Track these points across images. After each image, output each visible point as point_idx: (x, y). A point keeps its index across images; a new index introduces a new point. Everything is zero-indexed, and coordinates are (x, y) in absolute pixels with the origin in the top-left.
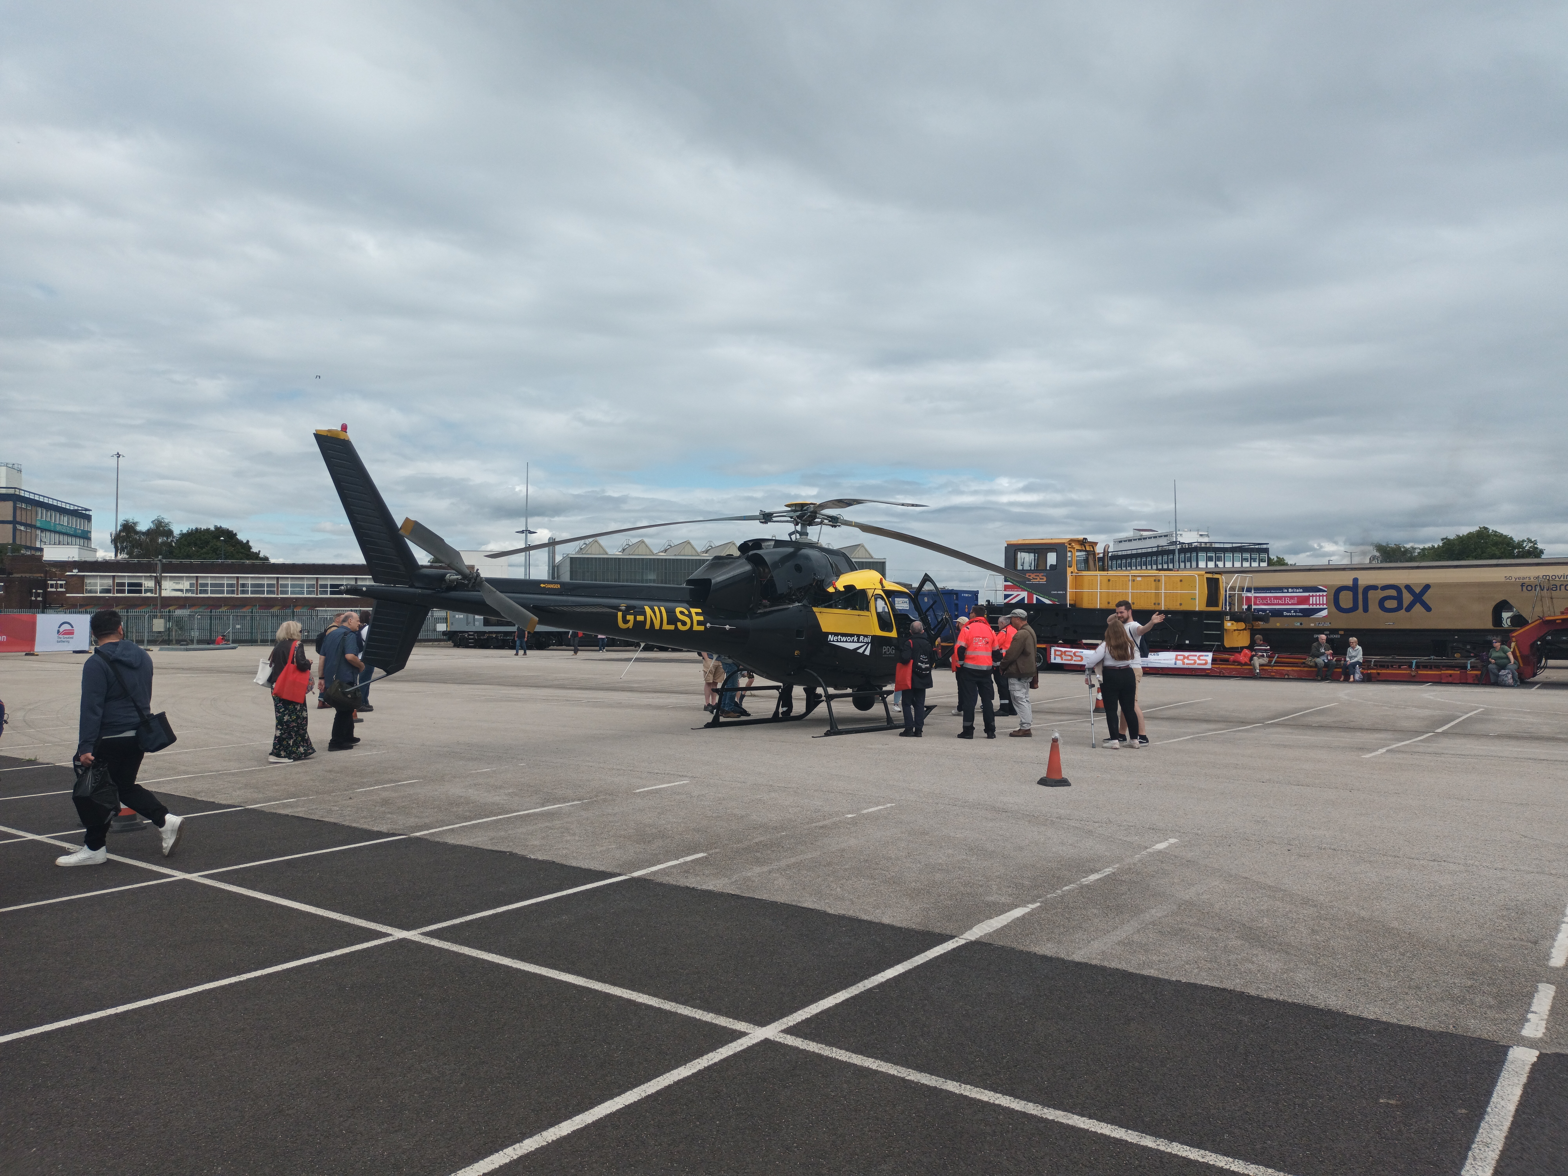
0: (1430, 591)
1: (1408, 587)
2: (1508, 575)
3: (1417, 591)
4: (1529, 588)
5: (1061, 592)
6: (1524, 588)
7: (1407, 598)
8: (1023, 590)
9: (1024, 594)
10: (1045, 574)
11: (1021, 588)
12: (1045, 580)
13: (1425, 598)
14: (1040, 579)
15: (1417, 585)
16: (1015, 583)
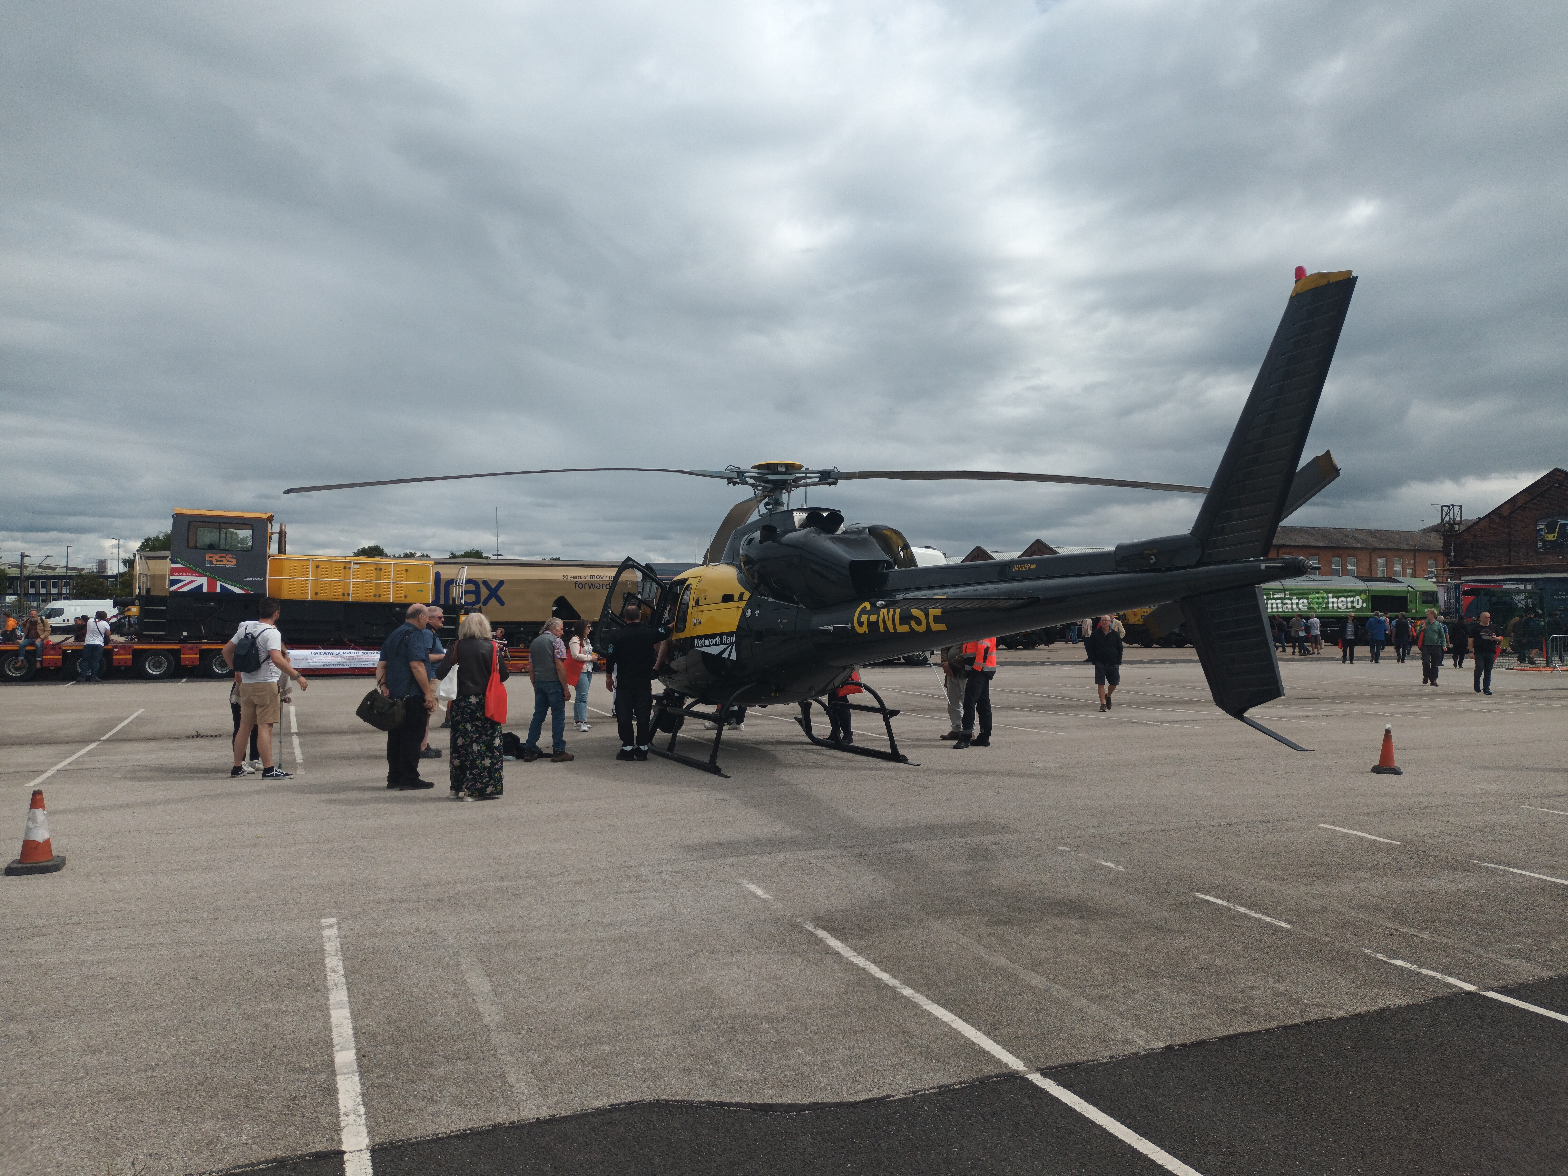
0: (504, 587)
1: (486, 583)
2: (564, 574)
3: (494, 586)
4: (581, 586)
5: (259, 579)
6: (577, 586)
7: (484, 592)
8: (201, 575)
9: (203, 581)
10: (235, 556)
11: (198, 572)
12: (235, 562)
13: (499, 593)
14: (228, 561)
15: (494, 580)
16: (188, 565)
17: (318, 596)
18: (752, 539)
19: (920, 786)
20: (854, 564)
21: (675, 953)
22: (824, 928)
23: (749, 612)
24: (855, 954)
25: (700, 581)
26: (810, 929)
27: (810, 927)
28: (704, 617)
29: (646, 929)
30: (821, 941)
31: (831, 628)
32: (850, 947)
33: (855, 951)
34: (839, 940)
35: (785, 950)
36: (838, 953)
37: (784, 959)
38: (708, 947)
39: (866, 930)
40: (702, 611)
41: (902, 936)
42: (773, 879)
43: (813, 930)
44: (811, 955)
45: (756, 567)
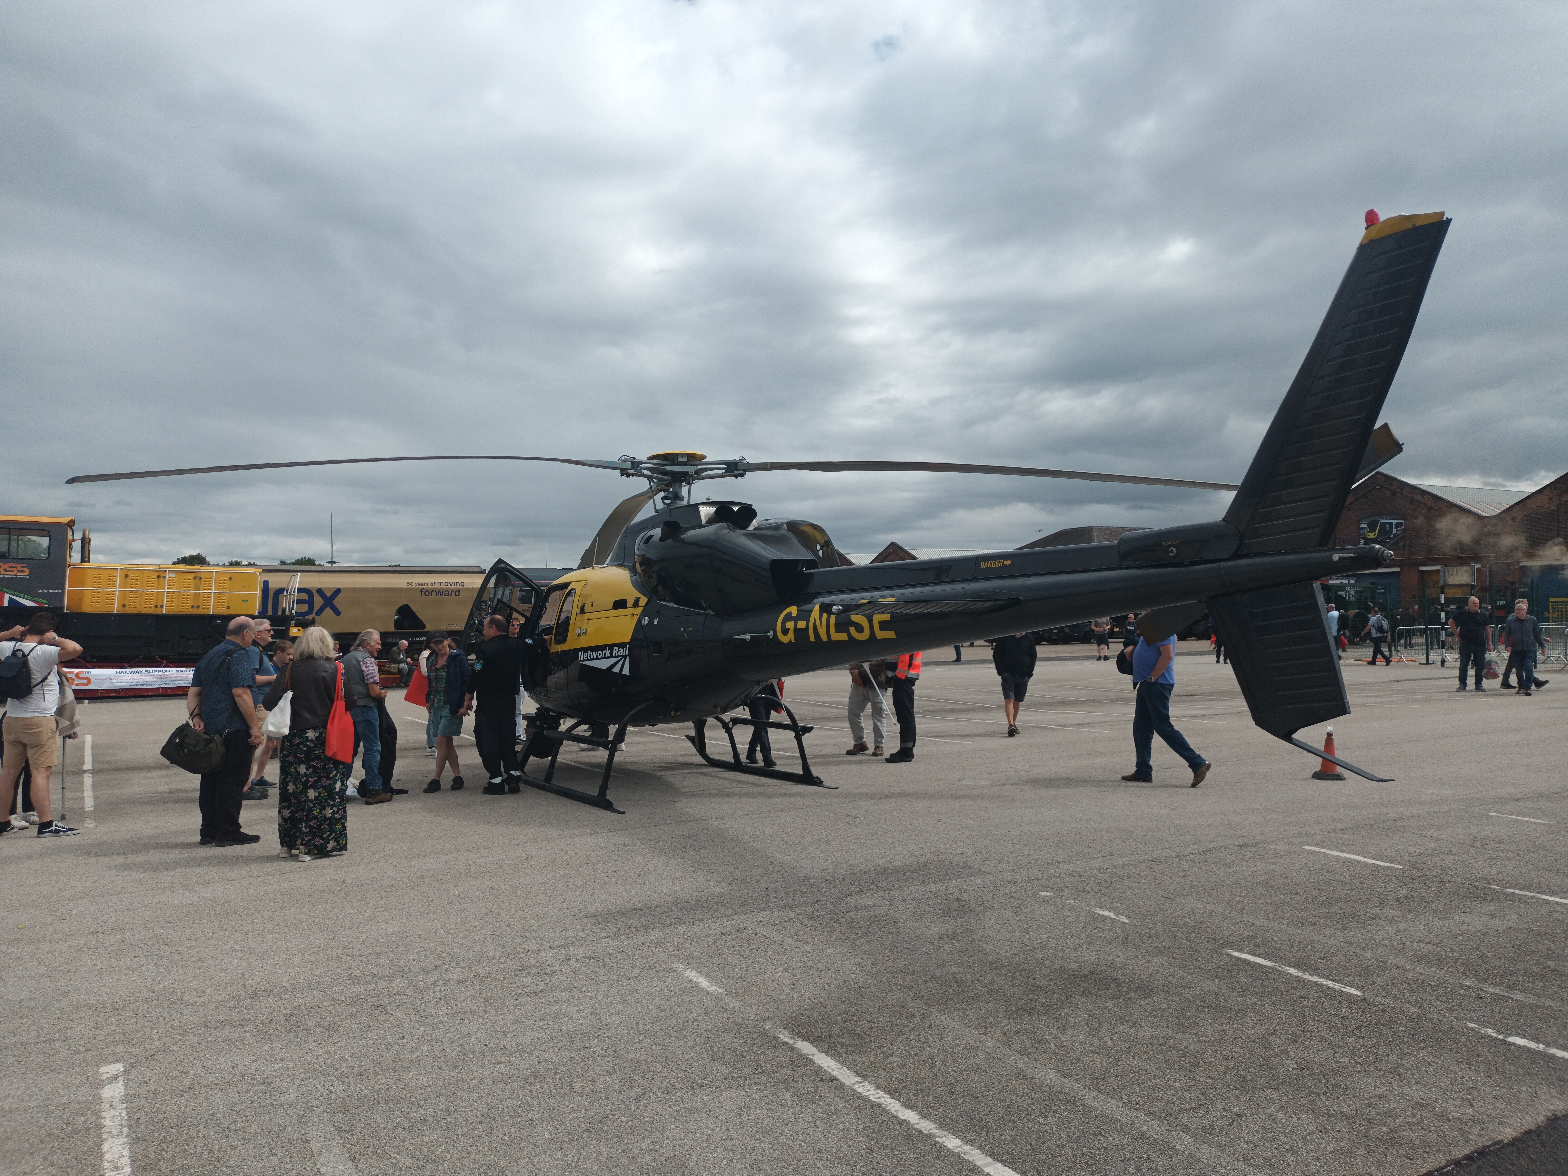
0: (340, 596)
1: (320, 591)
2: (410, 581)
3: (329, 594)
4: (430, 593)
5: (55, 591)
6: (423, 593)
7: (318, 601)
10: (28, 565)
12: (27, 572)
13: (335, 602)
14: (18, 571)
15: (329, 589)
17: (126, 608)
18: (651, 537)
19: (848, 816)
20: (776, 563)
21: (615, 1096)
22: (805, 1039)
23: (646, 620)
24: (858, 1079)
25: (586, 585)
26: (786, 1039)
27: (785, 1036)
28: (591, 627)
29: (567, 1055)
30: (807, 1061)
31: (747, 637)
32: (849, 1068)
33: (857, 1073)
34: (831, 1056)
35: (764, 1079)
36: (836, 1079)
37: (766, 1096)
38: (658, 1082)
39: (859, 1036)
40: (589, 619)
41: (909, 1044)
42: (716, 961)
43: (791, 1042)
44: (800, 1085)
45: (656, 568)
